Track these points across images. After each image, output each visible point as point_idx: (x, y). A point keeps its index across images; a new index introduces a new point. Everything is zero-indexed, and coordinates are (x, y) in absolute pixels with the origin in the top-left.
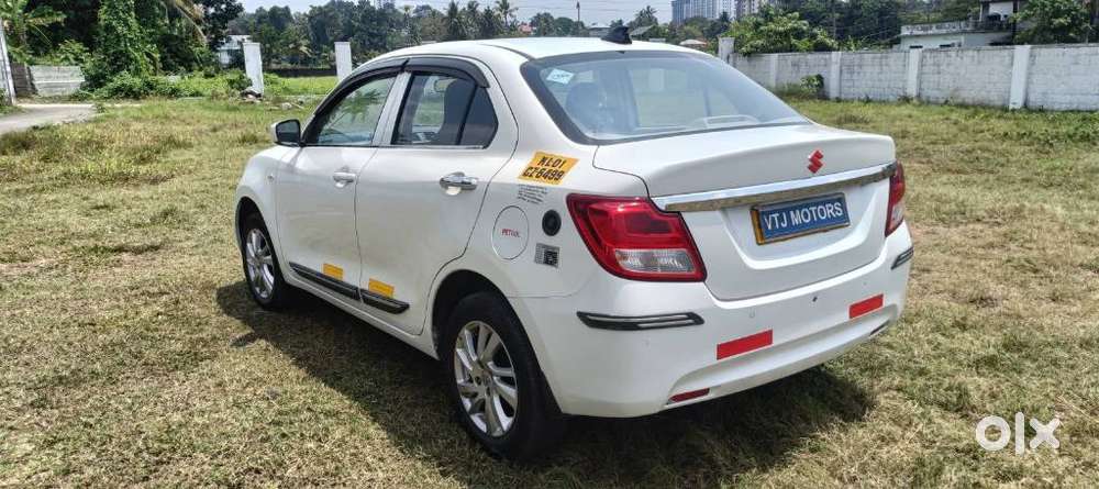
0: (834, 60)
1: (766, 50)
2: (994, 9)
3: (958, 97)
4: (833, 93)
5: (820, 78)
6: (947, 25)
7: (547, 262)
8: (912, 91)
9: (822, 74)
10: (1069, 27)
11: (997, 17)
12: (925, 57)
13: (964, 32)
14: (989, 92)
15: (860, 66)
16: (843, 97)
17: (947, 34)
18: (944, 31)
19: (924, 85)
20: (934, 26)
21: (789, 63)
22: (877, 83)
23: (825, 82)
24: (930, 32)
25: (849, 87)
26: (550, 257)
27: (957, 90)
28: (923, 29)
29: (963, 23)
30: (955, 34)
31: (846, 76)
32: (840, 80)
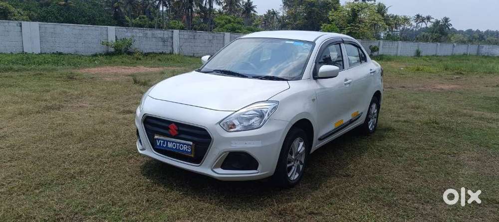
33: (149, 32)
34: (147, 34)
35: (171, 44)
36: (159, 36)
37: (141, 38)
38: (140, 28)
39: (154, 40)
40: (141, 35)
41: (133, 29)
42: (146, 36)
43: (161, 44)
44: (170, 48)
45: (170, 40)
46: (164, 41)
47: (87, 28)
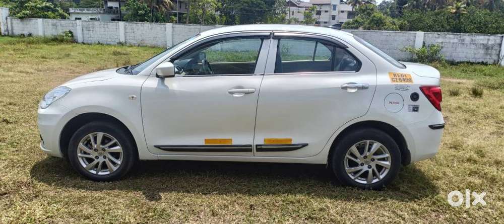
0: (78, 24)
1: (33, 16)
2: (110, 4)
3: (144, 43)
4: (80, 40)
5: (71, 32)
6: (91, 9)
7: (414, 110)
8: (122, 40)
9: (72, 31)
10: (144, 15)
11: (111, 8)
12: (126, 25)
13: (100, 13)
14: (157, 41)
15: (93, 28)
16: (85, 42)
17: (92, 13)
18: (90, 12)
19: (128, 37)
20: (86, 9)
21: (50, 24)
22: (103, 36)
23: (74, 34)
24: (84, 12)
25: (89, 37)
26: (416, 109)
27: (143, 40)
28: (81, 10)
29: (99, 9)
30: (95, 13)
31: (86, 32)
32: (83, 34)
33: (467, 38)
34: (463, 40)
35: (498, 53)
36: (481, 42)
37: (455, 44)
38: (455, 33)
39: (473, 47)
40: (456, 41)
41: (446, 35)
42: (462, 42)
43: (482, 52)
44: (495, 58)
45: (497, 48)
46: (487, 48)
47: (394, 34)
